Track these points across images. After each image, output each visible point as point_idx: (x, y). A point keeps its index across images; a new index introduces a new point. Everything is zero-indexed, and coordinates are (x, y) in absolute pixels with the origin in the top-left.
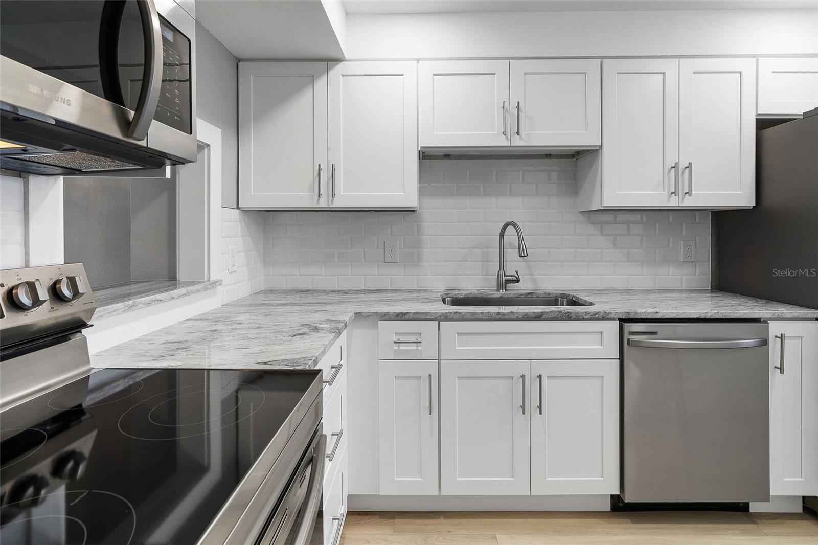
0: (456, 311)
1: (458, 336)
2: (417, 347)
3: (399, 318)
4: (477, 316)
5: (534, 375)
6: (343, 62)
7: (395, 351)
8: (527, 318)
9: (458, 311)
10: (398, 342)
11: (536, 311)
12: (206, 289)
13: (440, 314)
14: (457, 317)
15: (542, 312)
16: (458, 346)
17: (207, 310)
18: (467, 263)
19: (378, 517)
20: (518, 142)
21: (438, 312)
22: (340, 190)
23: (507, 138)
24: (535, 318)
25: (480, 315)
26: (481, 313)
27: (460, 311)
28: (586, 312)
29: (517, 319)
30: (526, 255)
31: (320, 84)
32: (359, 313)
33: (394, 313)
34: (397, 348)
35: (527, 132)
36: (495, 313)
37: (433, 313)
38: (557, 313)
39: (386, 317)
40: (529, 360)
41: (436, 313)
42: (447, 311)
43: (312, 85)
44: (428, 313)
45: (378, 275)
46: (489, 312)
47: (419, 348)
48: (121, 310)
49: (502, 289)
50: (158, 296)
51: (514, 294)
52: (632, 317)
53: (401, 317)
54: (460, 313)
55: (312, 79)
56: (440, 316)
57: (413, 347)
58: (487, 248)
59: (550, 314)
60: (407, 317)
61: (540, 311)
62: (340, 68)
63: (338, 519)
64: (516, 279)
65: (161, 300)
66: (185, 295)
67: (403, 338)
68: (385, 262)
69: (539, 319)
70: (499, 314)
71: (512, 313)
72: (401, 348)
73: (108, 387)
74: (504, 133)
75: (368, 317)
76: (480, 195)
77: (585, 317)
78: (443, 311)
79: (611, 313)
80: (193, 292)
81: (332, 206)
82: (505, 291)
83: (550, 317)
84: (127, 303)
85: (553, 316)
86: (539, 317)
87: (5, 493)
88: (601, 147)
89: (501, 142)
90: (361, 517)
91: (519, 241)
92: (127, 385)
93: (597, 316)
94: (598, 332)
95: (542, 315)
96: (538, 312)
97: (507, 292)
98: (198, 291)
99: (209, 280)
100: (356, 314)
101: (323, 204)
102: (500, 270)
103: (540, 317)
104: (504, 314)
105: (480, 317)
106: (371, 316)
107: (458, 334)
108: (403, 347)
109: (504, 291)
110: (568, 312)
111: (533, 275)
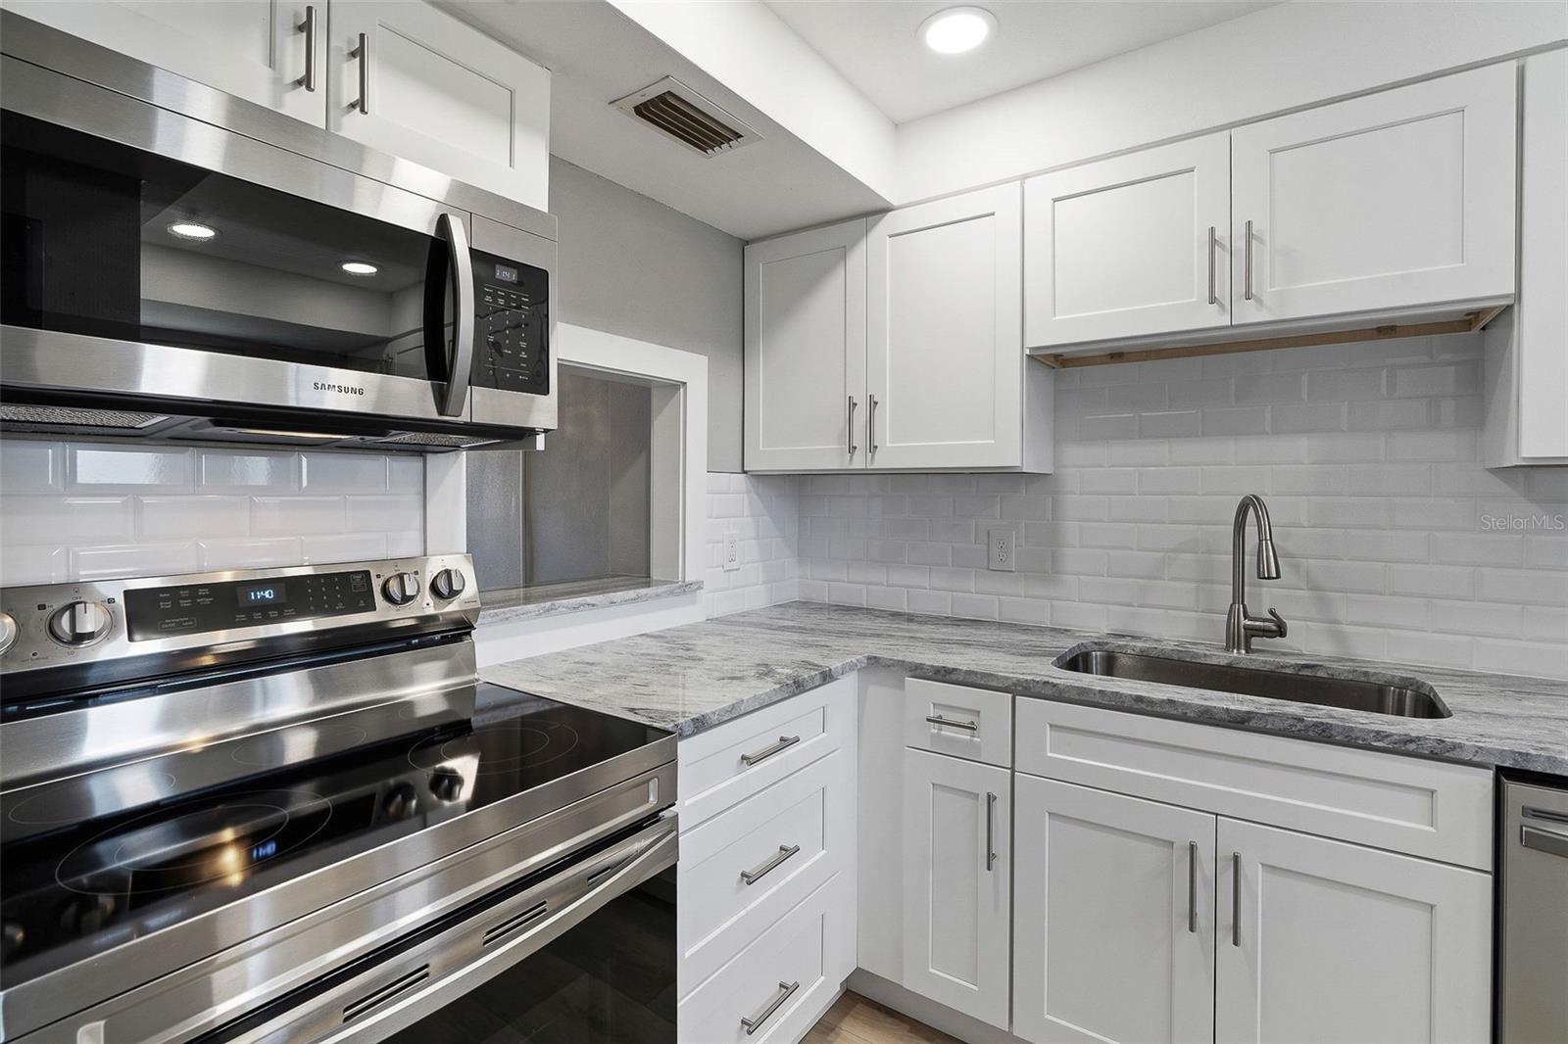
0: (1046, 679)
1: (1051, 730)
2: (973, 736)
3: (939, 677)
4: (1092, 695)
5: (1226, 852)
6: (891, 213)
7: (933, 735)
8: (1207, 717)
9: (1051, 680)
10: (939, 721)
11: (1232, 707)
12: (671, 593)
13: (1015, 680)
14: (1048, 691)
15: (1248, 712)
16: (1051, 752)
17: (679, 625)
18: (1162, 582)
19: (908, 1027)
20: (1251, 314)
21: (1011, 675)
22: (885, 438)
23: (1222, 306)
24: (1230, 721)
25: (1098, 696)
26: (1100, 691)
27: (1055, 681)
28: (1378, 732)
29: (1183, 718)
30: (1274, 575)
31: (856, 258)
32: (875, 657)
33: (932, 666)
34: (936, 731)
35: (1277, 288)
36: (1131, 695)
37: (1003, 677)
38: (1290, 722)
39: (919, 671)
40: (1217, 815)
41: (1007, 678)
42: (1029, 678)
43: (843, 264)
44: (992, 675)
45: (976, 593)
46: (1117, 693)
47: (975, 739)
48: (533, 614)
49: (1239, 649)
50: (589, 599)
51: (1265, 662)
52: (1539, 769)
53: (943, 675)
54: (1054, 685)
55: (843, 252)
56: (1015, 685)
57: (964, 735)
58: (1210, 552)
59: (1270, 719)
60: (954, 677)
61: (1245, 708)
62: (888, 224)
63: (787, 988)
64: (1274, 628)
65: (593, 605)
66: (634, 600)
67: (949, 716)
68: (988, 569)
69: (1240, 725)
70: (1139, 699)
71: (1171, 702)
72: (943, 732)
73: (515, 707)
74: (1213, 300)
75: (889, 666)
76: (1197, 436)
77: (1375, 744)
78: (1022, 677)
79: (1460, 746)
80: (647, 598)
81: (872, 467)
82: (1247, 652)
83: (1269, 726)
84: (542, 605)
85: (1279, 725)
86: (1239, 722)
87: (375, 795)
88: (1519, 294)
89: (1211, 318)
90: (880, 1016)
91: (1261, 541)
92: (542, 709)
93: (1412, 747)
94: (1425, 790)
95: (1249, 720)
96: (1239, 711)
97: (1254, 656)
98: (657, 595)
99: (684, 581)
100: (869, 658)
101: (859, 463)
102: (1234, 603)
103: (1243, 723)
104: (1151, 702)
105: (1098, 699)
106: (893, 665)
107: (1051, 726)
108: (948, 732)
109: (1243, 652)
110: (1322, 723)
111: (1336, 622)
